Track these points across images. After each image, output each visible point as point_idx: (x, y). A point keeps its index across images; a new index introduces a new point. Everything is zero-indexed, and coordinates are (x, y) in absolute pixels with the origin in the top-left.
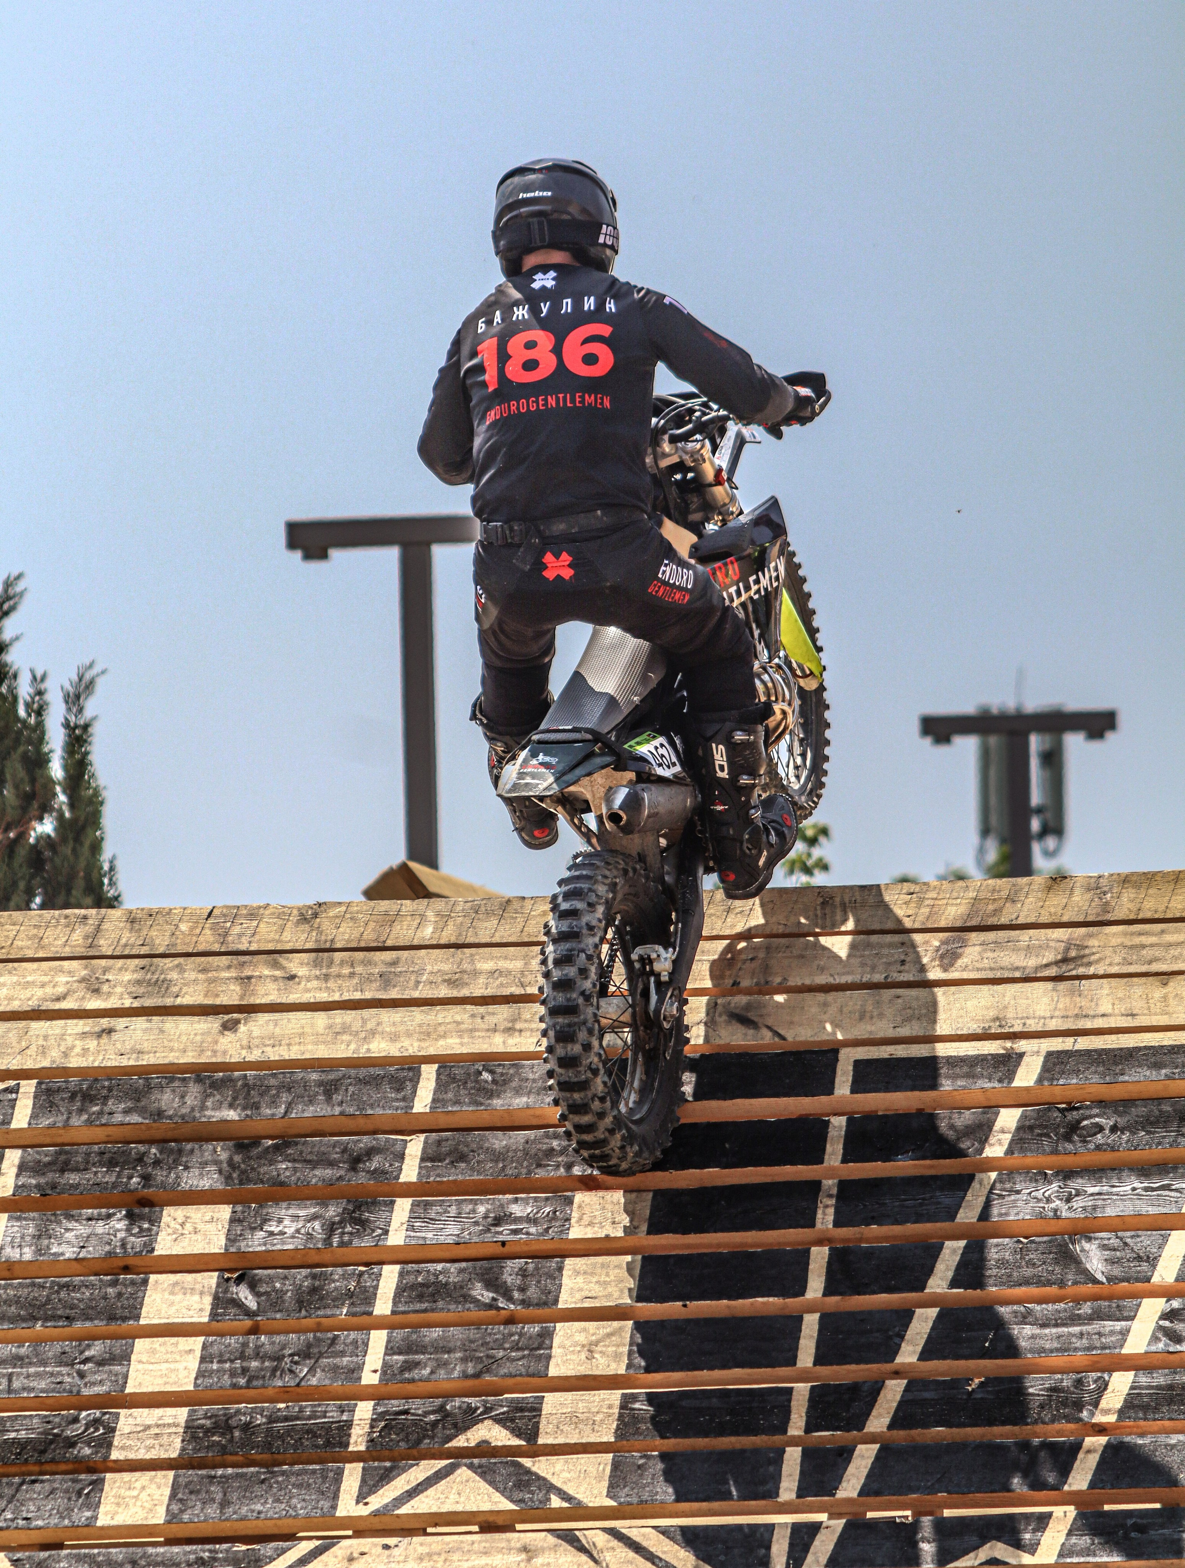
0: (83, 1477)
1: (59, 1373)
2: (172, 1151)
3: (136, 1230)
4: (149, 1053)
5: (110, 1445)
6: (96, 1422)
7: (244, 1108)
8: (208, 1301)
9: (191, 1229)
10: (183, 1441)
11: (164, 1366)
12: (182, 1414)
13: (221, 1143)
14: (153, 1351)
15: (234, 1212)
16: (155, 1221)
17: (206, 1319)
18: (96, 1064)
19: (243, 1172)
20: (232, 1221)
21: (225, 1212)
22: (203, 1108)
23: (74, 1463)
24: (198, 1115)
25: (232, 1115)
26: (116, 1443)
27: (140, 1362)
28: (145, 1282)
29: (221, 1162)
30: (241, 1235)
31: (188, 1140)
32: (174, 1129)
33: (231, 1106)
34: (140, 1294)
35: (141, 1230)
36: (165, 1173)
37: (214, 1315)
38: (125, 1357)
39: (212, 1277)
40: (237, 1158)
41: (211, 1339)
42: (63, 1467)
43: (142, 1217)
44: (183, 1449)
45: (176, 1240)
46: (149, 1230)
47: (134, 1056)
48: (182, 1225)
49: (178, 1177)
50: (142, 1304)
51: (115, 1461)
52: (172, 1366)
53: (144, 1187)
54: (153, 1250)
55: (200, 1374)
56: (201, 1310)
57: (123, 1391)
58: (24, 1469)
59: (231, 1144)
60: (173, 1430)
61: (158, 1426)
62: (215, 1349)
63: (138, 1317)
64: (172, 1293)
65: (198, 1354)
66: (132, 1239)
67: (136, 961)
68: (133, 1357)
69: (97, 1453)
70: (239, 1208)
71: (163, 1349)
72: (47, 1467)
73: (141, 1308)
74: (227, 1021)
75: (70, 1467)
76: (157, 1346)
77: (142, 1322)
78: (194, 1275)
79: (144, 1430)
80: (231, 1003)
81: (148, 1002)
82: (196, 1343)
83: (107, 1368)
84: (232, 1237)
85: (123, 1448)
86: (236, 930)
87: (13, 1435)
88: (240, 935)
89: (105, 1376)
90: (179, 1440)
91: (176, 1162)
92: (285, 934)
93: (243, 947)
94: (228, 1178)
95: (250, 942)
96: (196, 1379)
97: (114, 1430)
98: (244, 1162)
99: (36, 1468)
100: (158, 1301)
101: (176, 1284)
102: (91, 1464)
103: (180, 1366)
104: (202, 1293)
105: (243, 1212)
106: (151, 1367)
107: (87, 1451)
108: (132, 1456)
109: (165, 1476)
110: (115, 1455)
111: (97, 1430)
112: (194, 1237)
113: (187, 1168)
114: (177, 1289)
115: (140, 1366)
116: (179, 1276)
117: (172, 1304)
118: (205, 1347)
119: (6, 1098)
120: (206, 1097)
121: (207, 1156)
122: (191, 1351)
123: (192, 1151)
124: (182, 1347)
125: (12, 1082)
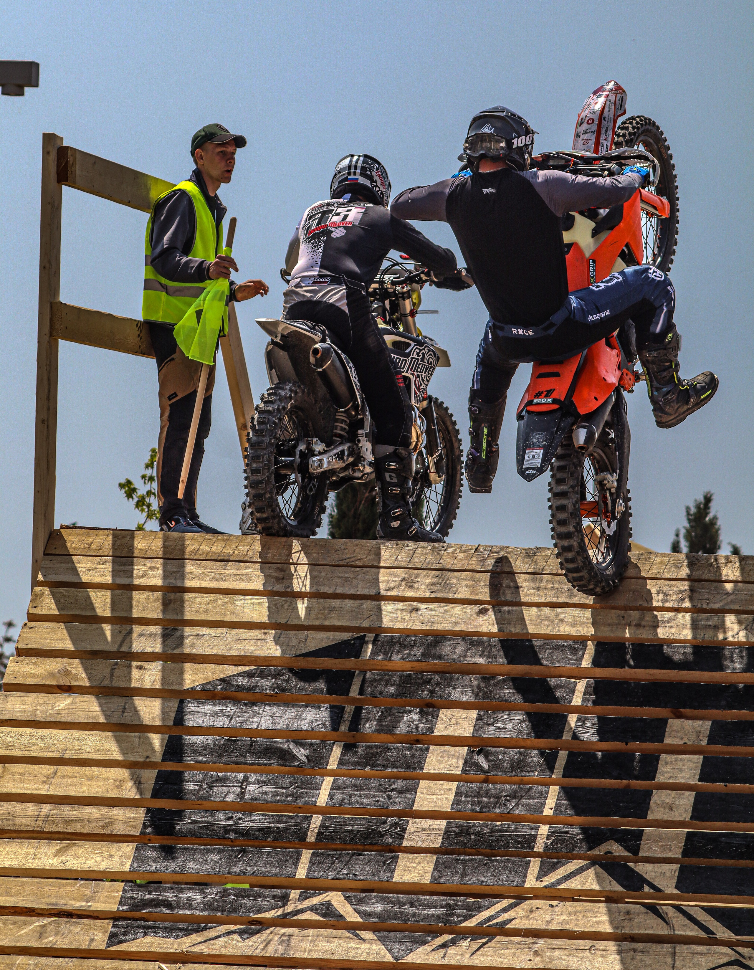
0: (387, 854)
1: (377, 796)
2: (446, 678)
3: (424, 720)
4: (438, 623)
5: (403, 838)
6: (396, 824)
7: (488, 658)
8: (461, 762)
9: (455, 722)
10: (443, 839)
11: (435, 796)
12: (443, 824)
13: (474, 676)
14: (430, 788)
15: (479, 715)
16: (435, 716)
17: (459, 773)
18: (408, 627)
19: (485, 693)
20: (477, 719)
21: (474, 714)
22: (465, 656)
23: (382, 846)
24: (462, 659)
25: (481, 661)
26: (406, 837)
27: (422, 793)
28: (427, 749)
29: (474, 686)
30: (482, 728)
31: (456, 673)
32: (449, 666)
33: (481, 656)
34: (424, 756)
35: (427, 720)
36: (442, 690)
37: (464, 771)
38: (414, 790)
39: (464, 750)
40: (482, 685)
41: (462, 783)
42: (376, 848)
43: (428, 714)
44: (443, 843)
45: (446, 727)
46: (431, 721)
47: (430, 624)
48: (450, 719)
49: (449, 693)
50: (425, 761)
51: (405, 847)
52: (439, 797)
53: (430, 697)
54: (433, 732)
55: (455, 803)
56: (458, 767)
57: (411, 808)
58: (355, 847)
59: (479, 676)
60: (438, 832)
61: (430, 829)
62: (464, 790)
63: (422, 768)
64: (442, 757)
65: (454, 791)
66: (422, 725)
67: (434, 572)
68: (418, 790)
69: (395, 841)
70: (482, 712)
71: (435, 787)
72: (367, 847)
73: (424, 764)
74: (482, 609)
75: (380, 848)
76: (432, 785)
77: (425, 771)
78: (454, 748)
79: (422, 831)
80: (484, 599)
81: (439, 595)
82: (454, 785)
83: (404, 795)
84: (477, 728)
85: (410, 840)
86: (490, 558)
87: (350, 828)
88: (491, 562)
89: (402, 800)
90: (441, 838)
91: (449, 685)
92: (516, 563)
94: (477, 696)
96: (452, 805)
97: (405, 829)
98: (486, 687)
99: (361, 847)
100: (434, 760)
101: (444, 752)
102: (392, 848)
103: (444, 797)
104: (458, 758)
105: (484, 715)
106: (428, 796)
107: (390, 840)
108: (414, 845)
109: (432, 857)
110: (405, 843)
111: (396, 828)
112: (456, 727)
113: (454, 688)
114: (445, 754)
115: (422, 796)
116: (446, 747)
117: (441, 763)
118: (458, 788)
119: (358, 642)
120: (467, 650)
121: (466, 682)
122: (450, 789)
123: (458, 679)
124: (445, 787)
125: (362, 634)
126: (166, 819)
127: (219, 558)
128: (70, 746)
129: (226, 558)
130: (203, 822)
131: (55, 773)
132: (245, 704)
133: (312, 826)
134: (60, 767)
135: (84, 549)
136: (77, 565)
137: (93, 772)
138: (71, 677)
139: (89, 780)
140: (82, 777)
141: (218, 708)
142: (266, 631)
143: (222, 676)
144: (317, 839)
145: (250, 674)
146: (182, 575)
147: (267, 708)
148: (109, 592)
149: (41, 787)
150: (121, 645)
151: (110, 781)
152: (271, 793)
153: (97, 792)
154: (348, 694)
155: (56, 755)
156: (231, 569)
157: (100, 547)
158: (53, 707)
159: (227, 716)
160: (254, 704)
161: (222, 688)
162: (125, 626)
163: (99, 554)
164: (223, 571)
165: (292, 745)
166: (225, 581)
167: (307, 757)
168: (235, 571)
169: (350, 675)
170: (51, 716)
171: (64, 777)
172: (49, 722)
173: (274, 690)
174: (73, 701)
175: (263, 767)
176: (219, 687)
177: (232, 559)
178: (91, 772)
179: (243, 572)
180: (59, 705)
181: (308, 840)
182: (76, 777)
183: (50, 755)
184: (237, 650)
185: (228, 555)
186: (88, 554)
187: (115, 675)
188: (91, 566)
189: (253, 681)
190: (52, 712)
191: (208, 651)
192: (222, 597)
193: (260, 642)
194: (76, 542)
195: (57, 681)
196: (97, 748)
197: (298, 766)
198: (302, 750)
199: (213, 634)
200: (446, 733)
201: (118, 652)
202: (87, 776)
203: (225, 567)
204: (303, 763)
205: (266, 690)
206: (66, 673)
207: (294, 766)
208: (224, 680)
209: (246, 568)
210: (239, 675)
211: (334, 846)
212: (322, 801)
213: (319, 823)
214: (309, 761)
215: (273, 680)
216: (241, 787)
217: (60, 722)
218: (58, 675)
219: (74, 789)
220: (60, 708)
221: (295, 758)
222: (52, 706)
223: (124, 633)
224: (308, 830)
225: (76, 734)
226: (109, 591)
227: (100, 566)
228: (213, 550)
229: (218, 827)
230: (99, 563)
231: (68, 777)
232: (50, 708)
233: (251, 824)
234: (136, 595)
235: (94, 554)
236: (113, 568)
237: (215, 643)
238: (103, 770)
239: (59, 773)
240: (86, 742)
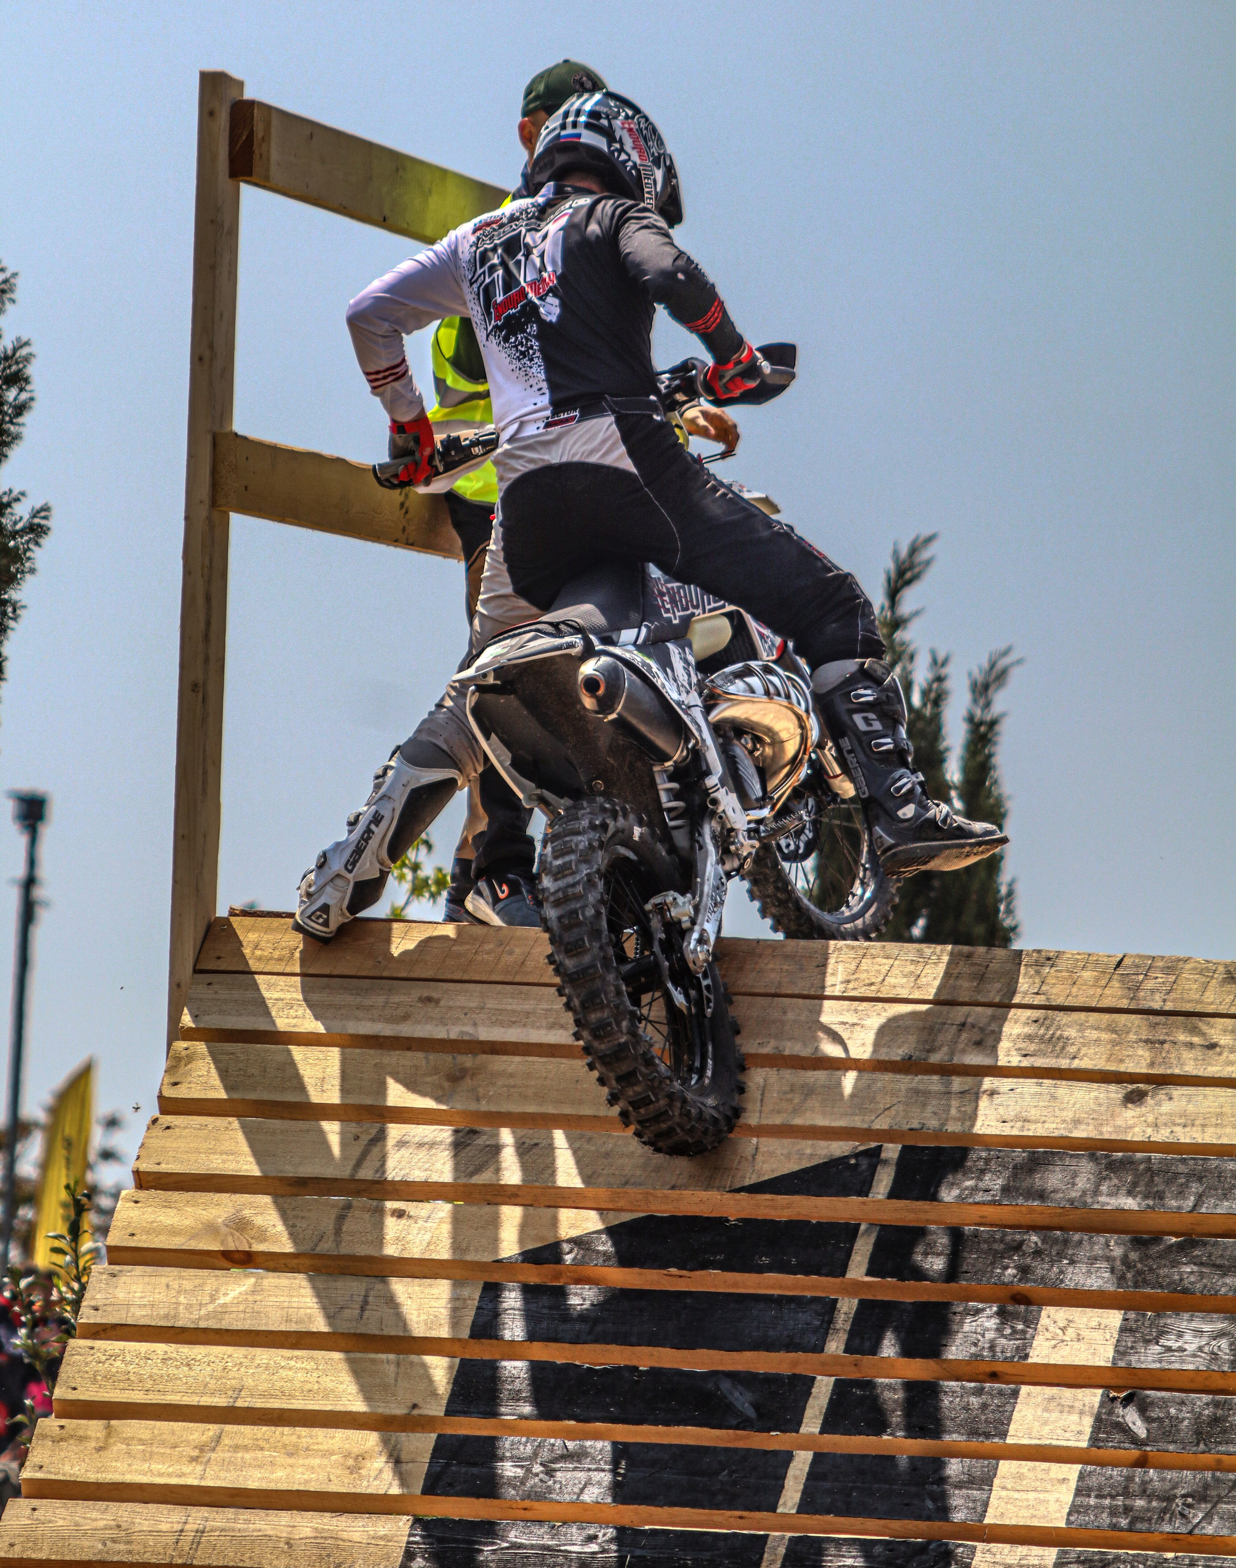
1: (907, 1493)
2: (1056, 1241)
3: (1008, 1331)
4: (1036, 1122)
7: (1146, 1197)
8: (1088, 1422)
9: (1074, 1335)
11: (1032, 1495)
12: (1050, 1555)
13: (1116, 1237)
14: (1020, 1477)
15: (1125, 1320)
16: (1031, 1321)
17: (1084, 1444)
18: (973, 1131)
19: (1139, 1273)
20: (1123, 1330)
21: (1114, 1318)
22: (1096, 1192)
24: (1089, 1200)
25: (1130, 1203)
27: (1004, 1488)
28: (1015, 1394)
29: (1114, 1259)
30: (1132, 1348)
31: (1077, 1229)
32: (1061, 1215)
33: (1130, 1193)
34: (1008, 1408)
35: (1014, 1331)
36: (1046, 1266)
37: (1094, 1440)
38: (986, 1481)
39: (1095, 1395)
40: (1134, 1256)
41: (1089, 1468)
43: (1015, 1316)
45: (1055, 1347)
46: (1024, 1332)
47: (1019, 1124)
48: (1063, 1329)
49: (1061, 1272)
50: (1010, 1419)
52: (1042, 1496)
53: (1020, 1280)
54: (1027, 1356)
55: (1074, 1509)
56: (1080, 1432)
57: (981, 1521)
59: (1127, 1237)
61: (1021, 1566)
62: (1093, 1481)
63: (1004, 1434)
64: (1046, 1410)
65: (1073, 1484)
66: (1003, 1341)
67: (1028, 1013)
68: (996, 1482)
70: (1132, 1315)
71: (1031, 1475)
73: (1008, 1424)
74: (1132, 1092)
76: (1025, 1470)
77: (1009, 1441)
78: (1073, 1390)
80: (1138, 1071)
81: (1040, 1062)
82: (1072, 1471)
83: (964, 1491)
84: (1121, 1349)
86: (1150, 984)
87: (849, 1561)
88: (1152, 991)
89: (961, 1502)
91: (1061, 1255)
92: (1207, 994)
93: (1157, 1006)
94: (1121, 1279)
95: (1164, 1001)
96: (1069, 1514)
97: (968, 1566)
98: (1141, 1260)
100: (1030, 1417)
101: (1052, 1398)
103: (1051, 1497)
104: (1081, 1413)
105: (1137, 1321)
106: (1016, 1495)
112: (1076, 1345)
113: (1072, 1262)
114: (1053, 1404)
115: (1004, 1493)
116: (1055, 1390)
117: (1046, 1423)
118: (1081, 1477)
119: (864, 1163)
120: (1101, 1179)
121: (1098, 1250)
122: (1065, 1481)
123: (1080, 1242)
124: (1052, 1475)
125: (873, 1145)
126: (456, 1541)
128: (250, 1382)
130: (532, 1547)
131: (218, 1439)
133: (768, 1556)
134: (228, 1427)
135: (280, 959)
136: (266, 994)
137: (299, 1437)
138: (252, 1233)
139: (291, 1455)
140: (275, 1448)
143: (574, 1233)
145: (634, 1229)
148: (335, 1053)
149: (187, 1469)
150: (358, 1164)
151: (333, 1458)
152: (680, 1484)
153: (307, 1482)
154: (843, 1274)
155: (221, 1401)
158: (213, 1298)
159: (585, 1320)
161: (575, 1259)
162: (366, 1125)
163: (313, 970)
165: (724, 1383)
167: (756, 1407)
169: (850, 1232)
170: (208, 1317)
171: (236, 1448)
172: (205, 1330)
174: (255, 1285)
175: (661, 1428)
176: (568, 1257)
178: (294, 1438)
180: (225, 1294)
182: (262, 1449)
183: (206, 1401)
184: (607, 1176)
187: (344, 1228)
188: (295, 995)
189: (641, 1245)
190: (211, 1307)
191: (545, 1180)
194: (263, 944)
195: (222, 1243)
196: (308, 1386)
197: (737, 1428)
198: (746, 1393)
200: (1057, 1358)
201: (352, 1180)
202: (285, 1446)
204: (748, 1420)
206: (241, 1225)
207: (730, 1428)
208: (577, 1242)
212: (790, 1504)
213: (782, 1550)
214: (760, 1416)
216: (614, 1470)
217: (227, 1331)
218: (224, 1230)
219: (257, 1474)
220: (228, 1299)
221: (730, 1409)
222: (211, 1296)
223: (365, 1138)
224: (758, 1565)
225: (263, 1355)
226: (336, 1050)
229: (566, 1557)
231: (246, 1448)
232: (207, 1299)
233: (637, 1552)
237: (560, 1161)
238: (320, 1433)
239: (226, 1441)
240: (283, 1373)
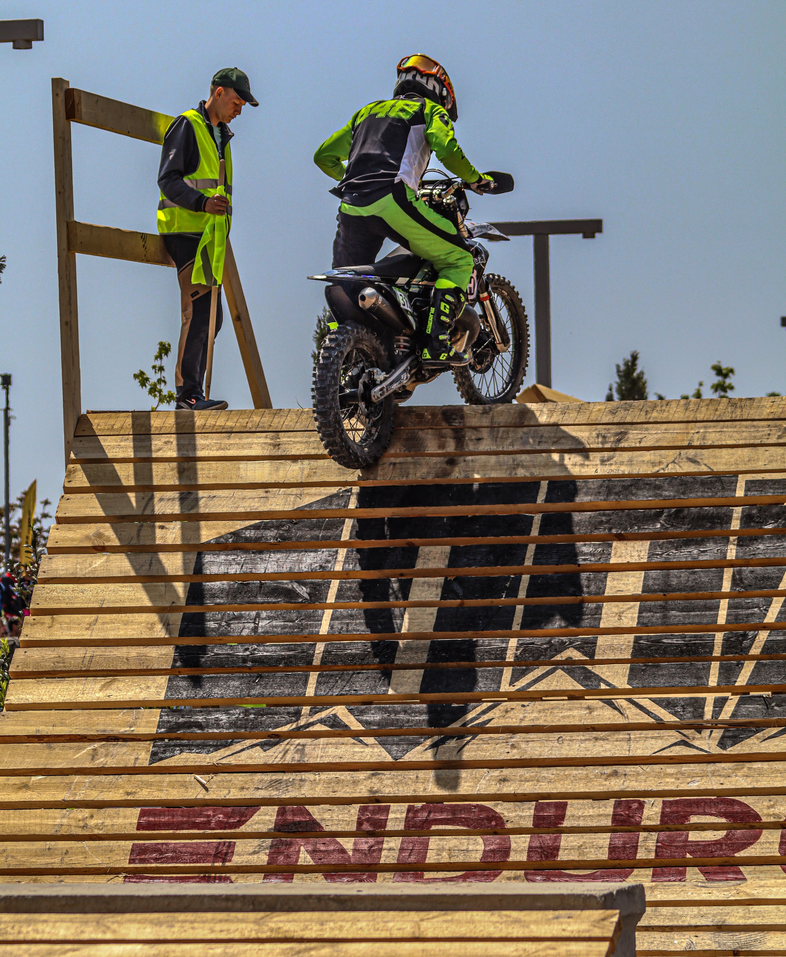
3: (406, 557)
4: (412, 474)
5: (394, 657)
6: (388, 646)
8: (439, 590)
9: (432, 557)
10: (428, 656)
11: (419, 621)
12: (427, 643)
14: (414, 614)
15: (452, 549)
16: (415, 553)
17: (438, 599)
19: (456, 530)
20: (451, 553)
21: (446, 549)
22: (438, 500)
23: (377, 665)
26: (397, 656)
28: (411, 581)
29: (446, 526)
30: (455, 560)
34: (409, 586)
35: (409, 557)
36: (420, 531)
37: (442, 597)
38: (401, 616)
39: (441, 579)
40: (454, 524)
41: (441, 608)
42: (372, 667)
43: (409, 551)
44: (428, 659)
45: (426, 562)
46: (412, 557)
48: (428, 555)
49: (426, 533)
50: (409, 592)
51: (397, 664)
52: (423, 620)
54: (415, 566)
55: (436, 625)
56: (437, 595)
57: (400, 632)
58: (354, 667)
60: (423, 650)
61: (417, 648)
62: (443, 613)
63: (408, 598)
64: (423, 586)
65: (435, 615)
66: (405, 561)
68: (405, 616)
69: (388, 660)
71: (420, 613)
72: (365, 667)
73: (409, 594)
74: (449, 460)
75: (375, 667)
76: (416, 611)
77: (410, 600)
78: (432, 578)
79: (410, 650)
80: (451, 451)
82: (434, 610)
84: (451, 561)
85: (400, 658)
87: (349, 651)
90: (426, 655)
91: (425, 526)
94: (450, 533)
96: (434, 627)
97: (396, 650)
98: (457, 525)
99: (360, 667)
100: (417, 590)
101: (424, 583)
103: (427, 620)
104: (437, 587)
106: (413, 621)
108: (404, 662)
109: (419, 672)
110: (397, 662)
111: (388, 650)
112: (433, 560)
113: (430, 528)
115: (408, 621)
116: (426, 579)
117: (423, 592)
118: (438, 612)
119: (345, 495)
120: (439, 495)
122: (432, 614)
124: (427, 612)
125: (348, 487)
126: (193, 654)
127: (224, 430)
128: (107, 597)
129: (229, 430)
130: (224, 654)
131: (96, 620)
132: (253, 553)
133: (317, 652)
134: (100, 615)
135: (108, 429)
136: (103, 444)
137: (128, 617)
138: (104, 539)
139: (125, 624)
140: (119, 622)
141: (230, 558)
142: (266, 490)
143: (232, 530)
144: (321, 662)
145: (256, 527)
146: (194, 448)
147: (272, 555)
148: (131, 465)
149: (85, 633)
150: (145, 509)
151: (143, 625)
152: (280, 626)
153: (133, 635)
154: (340, 539)
155: (96, 605)
156: (234, 440)
157: (122, 428)
158: (90, 565)
159: (239, 564)
160: (261, 552)
161: (233, 541)
162: (147, 493)
163: (122, 433)
164: (227, 442)
165: (295, 585)
166: (229, 449)
167: (309, 594)
168: (238, 441)
169: (341, 522)
170: (89, 572)
171: (104, 623)
172: (88, 578)
173: (277, 539)
174: (107, 559)
175: (272, 605)
176: (230, 540)
177: (234, 430)
178: (126, 618)
179: (245, 441)
180: (95, 563)
181: (314, 664)
182: (114, 623)
183: (91, 606)
184: (244, 507)
185: (231, 428)
186: (111, 433)
187: (141, 534)
188: (115, 444)
189: (259, 533)
190: (90, 569)
191: (219, 510)
192: (228, 463)
193: (262, 500)
194: (101, 424)
195: (93, 543)
196: (131, 597)
197: (302, 602)
198: (304, 588)
199: (223, 495)
200: (427, 566)
201: (143, 515)
202: (123, 621)
203: (229, 438)
204: (306, 599)
205: (270, 539)
206: (99, 535)
207: (299, 603)
208: (234, 534)
209: (247, 438)
210: (246, 528)
211: (336, 668)
212: (324, 631)
213: (322, 649)
214: (310, 597)
215: (276, 531)
216: (254, 623)
217: (97, 578)
218: (93, 538)
219: (113, 633)
220: (97, 565)
221: (298, 595)
223: (147, 499)
224: (313, 655)
225: (112, 586)
226: (132, 464)
227: (123, 444)
228: (218, 424)
229: (237, 657)
230: (121, 441)
231: (108, 623)
232: (88, 566)
233: (265, 654)
234: (155, 466)
235: (117, 433)
236: (134, 444)
237: (225, 502)
238: (136, 615)
239: (100, 621)
240: (120, 593)
